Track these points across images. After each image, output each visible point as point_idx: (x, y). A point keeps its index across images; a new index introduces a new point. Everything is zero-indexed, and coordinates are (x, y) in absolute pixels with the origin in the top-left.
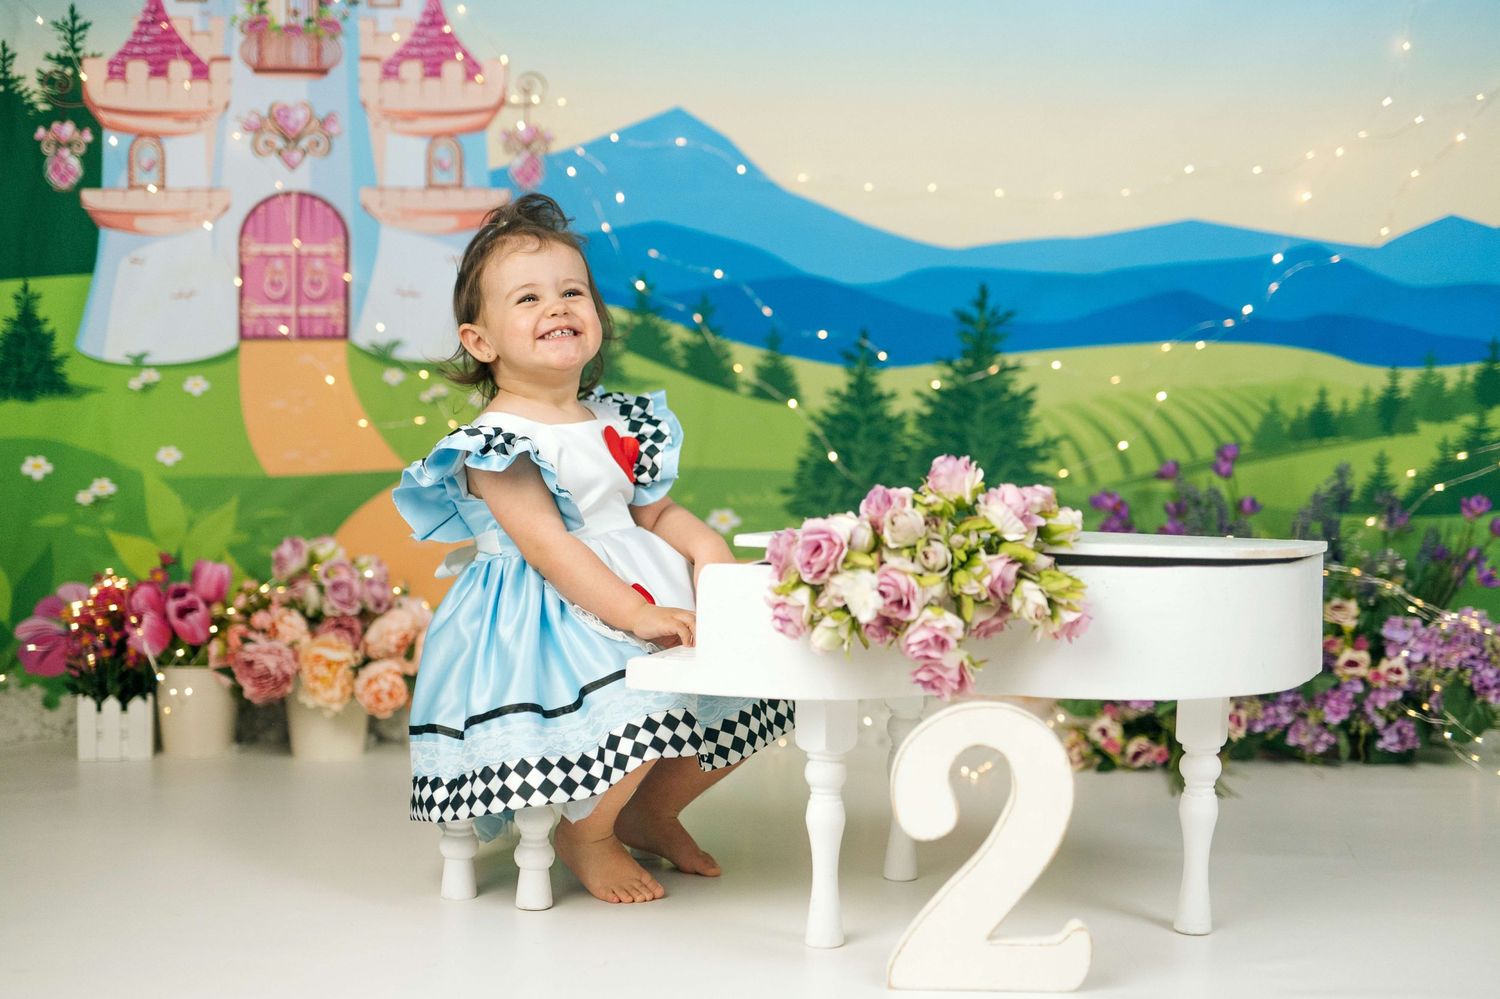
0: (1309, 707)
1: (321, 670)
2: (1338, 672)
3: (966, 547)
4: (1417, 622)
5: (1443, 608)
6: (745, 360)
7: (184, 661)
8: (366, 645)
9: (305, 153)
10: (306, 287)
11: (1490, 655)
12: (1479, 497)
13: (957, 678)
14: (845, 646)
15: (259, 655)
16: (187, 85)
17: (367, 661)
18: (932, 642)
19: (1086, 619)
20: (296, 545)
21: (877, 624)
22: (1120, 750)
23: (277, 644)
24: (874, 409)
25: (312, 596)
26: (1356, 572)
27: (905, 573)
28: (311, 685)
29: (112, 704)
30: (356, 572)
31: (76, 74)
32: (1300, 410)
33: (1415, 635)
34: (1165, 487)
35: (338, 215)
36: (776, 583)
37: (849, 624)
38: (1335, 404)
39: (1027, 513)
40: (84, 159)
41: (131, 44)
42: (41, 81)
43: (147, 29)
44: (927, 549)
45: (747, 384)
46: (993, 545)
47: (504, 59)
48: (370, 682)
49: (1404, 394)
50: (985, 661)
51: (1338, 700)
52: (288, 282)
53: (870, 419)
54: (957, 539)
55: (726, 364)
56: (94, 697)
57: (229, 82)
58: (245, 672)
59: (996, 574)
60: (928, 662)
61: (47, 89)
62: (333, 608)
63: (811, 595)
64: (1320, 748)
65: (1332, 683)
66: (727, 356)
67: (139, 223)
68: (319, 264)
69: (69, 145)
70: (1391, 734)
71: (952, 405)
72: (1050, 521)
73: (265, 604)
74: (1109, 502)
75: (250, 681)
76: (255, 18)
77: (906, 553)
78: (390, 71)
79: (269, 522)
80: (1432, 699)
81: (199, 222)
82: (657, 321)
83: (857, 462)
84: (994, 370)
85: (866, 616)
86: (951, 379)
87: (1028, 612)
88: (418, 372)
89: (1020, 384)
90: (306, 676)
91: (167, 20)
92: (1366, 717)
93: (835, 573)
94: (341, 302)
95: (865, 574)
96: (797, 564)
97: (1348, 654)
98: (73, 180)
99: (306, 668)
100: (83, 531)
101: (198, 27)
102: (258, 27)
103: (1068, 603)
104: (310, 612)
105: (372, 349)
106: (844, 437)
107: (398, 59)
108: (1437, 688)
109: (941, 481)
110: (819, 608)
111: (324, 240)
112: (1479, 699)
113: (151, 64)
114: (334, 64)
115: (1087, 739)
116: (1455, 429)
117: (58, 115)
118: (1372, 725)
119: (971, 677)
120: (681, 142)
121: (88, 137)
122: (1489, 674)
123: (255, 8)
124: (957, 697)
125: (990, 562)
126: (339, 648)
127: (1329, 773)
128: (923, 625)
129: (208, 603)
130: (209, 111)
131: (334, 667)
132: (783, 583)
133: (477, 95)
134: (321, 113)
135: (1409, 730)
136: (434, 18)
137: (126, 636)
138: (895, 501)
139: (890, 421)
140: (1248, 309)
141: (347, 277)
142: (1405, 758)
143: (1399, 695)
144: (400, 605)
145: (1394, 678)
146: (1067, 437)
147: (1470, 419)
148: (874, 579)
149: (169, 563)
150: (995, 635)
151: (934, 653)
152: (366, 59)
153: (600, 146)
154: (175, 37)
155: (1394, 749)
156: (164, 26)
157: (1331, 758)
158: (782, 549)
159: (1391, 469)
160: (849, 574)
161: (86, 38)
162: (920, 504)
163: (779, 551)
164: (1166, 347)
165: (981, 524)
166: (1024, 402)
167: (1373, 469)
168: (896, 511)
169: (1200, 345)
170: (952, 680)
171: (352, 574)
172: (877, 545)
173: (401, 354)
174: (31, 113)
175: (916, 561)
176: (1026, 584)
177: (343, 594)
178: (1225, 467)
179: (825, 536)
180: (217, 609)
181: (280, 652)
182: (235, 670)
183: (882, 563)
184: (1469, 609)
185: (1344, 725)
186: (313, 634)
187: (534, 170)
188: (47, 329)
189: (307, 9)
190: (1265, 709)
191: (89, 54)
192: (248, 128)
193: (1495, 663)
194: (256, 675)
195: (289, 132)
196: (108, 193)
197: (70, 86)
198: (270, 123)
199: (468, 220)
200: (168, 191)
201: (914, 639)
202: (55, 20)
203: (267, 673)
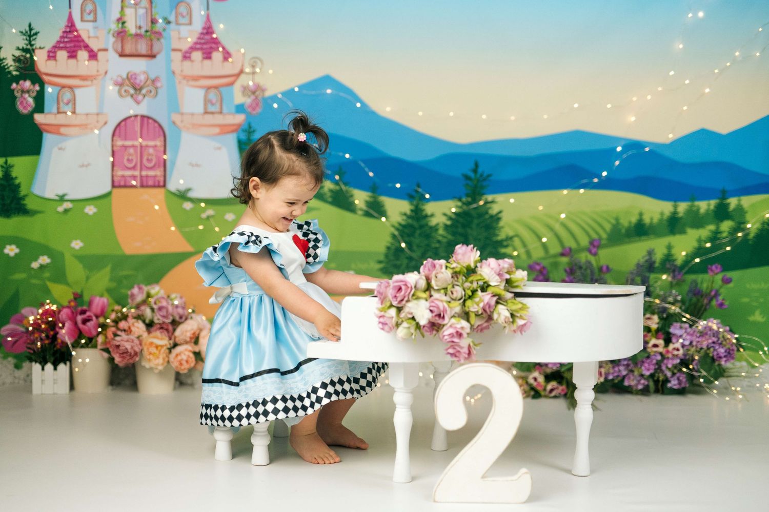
0: (635, 367)
1: (153, 350)
2: (649, 350)
3: (471, 289)
4: (687, 325)
5: (699, 318)
6: (360, 198)
7: (84, 345)
8: (175, 337)
9: (144, 96)
10: (145, 162)
11: (722, 342)
12: (717, 264)
13: (467, 352)
14: (413, 336)
15: (123, 342)
16: (86, 63)
17: (175, 345)
18: (455, 334)
19: (529, 323)
20: (140, 288)
21: (428, 326)
22: (543, 388)
23: (131, 337)
24: (423, 222)
25: (148, 313)
26: (657, 301)
27: (442, 301)
28: (148, 357)
29: (49, 367)
30: (170, 302)
31: (32, 57)
32: (630, 222)
33: (686, 332)
34: (565, 260)
35: (160, 126)
36: (380, 306)
37: (415, 326)
38: (647, 220)
39: (501, 272)
40: (35, 99)
41: (58, 42)
42: (14, 60)
43: (67, 35)
44: (452, 290)
45: (361, 210)
46: (485, 288)
47: (243, 51)
48: (177, 355)
49: (681, 215)
50: (480, 344)
51: (648, 363)
52: (136, 159)
53: (421, 227)
54: (467, 284)
55: (351, 199)
56: (40, 363)
57: (107, 61)
58: (115, 350)
59: (486, 302)
60: (453, 344)
61: (17, 64)
62: (158, 319)
63: (397, 311)
64: (640, 387)
65: (646, 355)
66: (352, 196)
68: (151, 151)
69: (28, 92)
70: (674, 380)
71: (461, 220)
72: (512, 276)
73: (125, 317)
74: (538, 267)
75: (118, 355)
76: (120, 30)
77: (442, 291)
78: (186, 56)
79: (127, 277)
80: (694, 363)
81: (92, 129)
83: (415, 248)
84: (481, 203)
85: (423, 322)
86: (460, 207)
87: (501, 320)
88: (200, 203)
89: (494, 210)
90: (145, 352)
91: (77, 31)
92: (662, 371)
93: (408, 301)
94: (162, 169)
95: (423, 302)
96: (390, 297)
97: (654, 341)
98: (30, 109)
99: (145, 349)
100: (34, 281)
101: (92, 34)
102: (121, 34)
103: (521, 316)
104: (147, 321)
105: (177, 192)
106: (409, 236)
107: (190, 50)
108: (697, 358)
109: (459, 257)
110: (401, 318)
111: (154, 139)
112: (717, 363)
113: (68, 52)
114: (158, 53)
115: (527, 383)
116: (705, 232)
117: (23, 77)
118: (665, 375)
119: (474, 351)
120: (329, 91)
121: (37, 88)
122: (722, 351)
123: (120, 25)
124: (467, 361)
125: (483, 296)
126: (162, 339)
127: (644, 399)
128: (451, 326)
129: (97, 317)
130: (97, 76)
131: (159, 348)
132: (383, 306)
133: (229, 68)
134: (152, 76)
135: (683, 378)
136: (208, 30)
137: (57, 333)
138: (437, 266)
139: (431, 228)
140: (605, 174)
142: (681, 392)
143: (678, 361)
144: (192, 318)
145: (676, 353)
146: (517, 236)
147: (712, 227)
148: (427, 304)
149: (77, 297)
150: (486, 331)
151: (456, 340)
152: (174, 50)
153: (289, 93)
154: (80, 39)
155: (675, 387)
156: (75, 33)
157: (645, 392)
158: (382, 289)
159: (674, 251)
160: (415, 302)
161: (37, 40)
162: (450, 268)
163: (381, 291)
164: (565, 192)
165: (479, 278)
166: (496, 218)
167: (665, 251)
168: (438, 271)
169: (582, 191)
170: (465, 353)
171: (168, 303)
172: (429, 288)
173: (191, 195)
174: (9, 76)
175: (447, 295)
176: (500, 307)
177: (164, 313)
178: (594, 250)
179: (403, 283)
180: (101, 320)
181: (133, 341)
182: (111, 350)
183: (431, 296)
184: (711, 319)
185: (652, 376)
186: (149, 332)
187: (257, 105)
188: (17, 182)
189: (146, 26)
190: (613, 367)
191: (38, 47)
192: (116, 84)
193: (725, 346)
194: (121, 352)
195: (137, 86)
196: (48, 116)
197: (29, 63)
198: (127, 81)
199: (225, 129)
200: (76, 115)
201: (447, 333)
202: (21, 31)
203: (126, 351)
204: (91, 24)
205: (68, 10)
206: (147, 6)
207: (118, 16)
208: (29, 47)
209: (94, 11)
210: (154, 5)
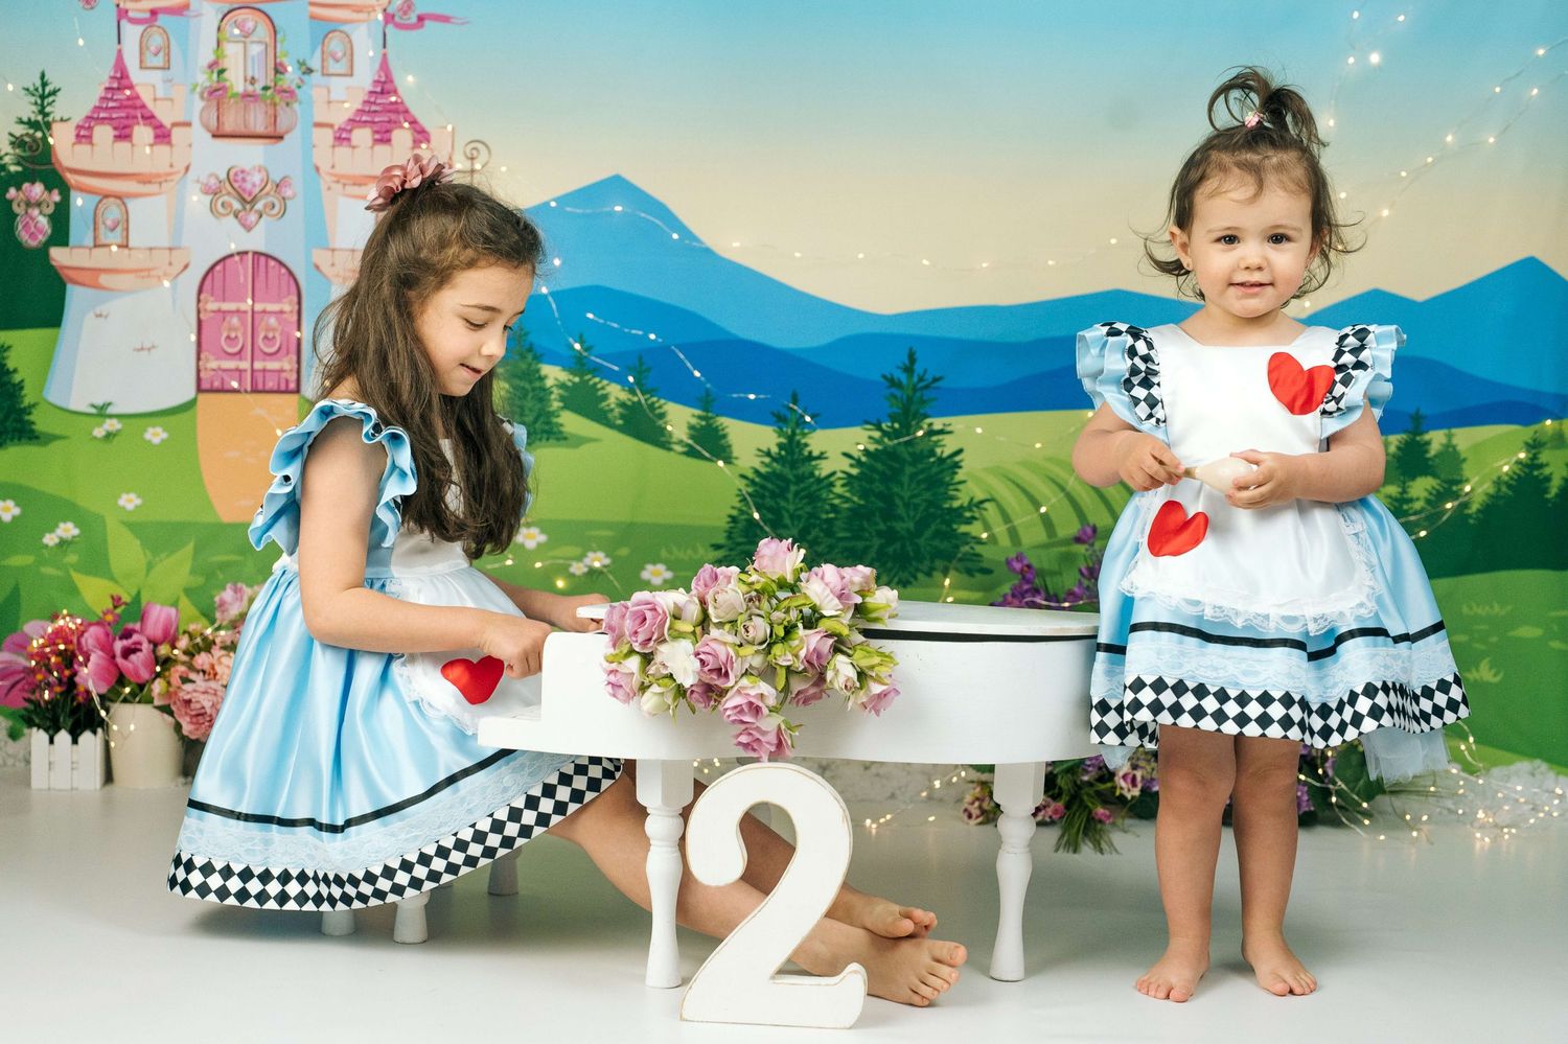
3: (785, 623)
6: (679, 420)
7: (130, 698)
9: (260, 215)
10: (260, 342)
13: (775, 741)
14: (672, 710)
15: (195, 694)
16: (148, 150)
18: (746, 708)
19: (892, 694)
20: (236, 590)
21: (699, 689)
23: (213, 684)
24: (804, 469)
27: (725, 644)
29: (63, 737)
31: (44, 138)
35: (291, 273)
36: (611, 651)
37: (674, 691)
39: (845, 592)
40: (52, 218)
41: (97, 109)
42: (12, 143)
43: (113, 95)
44: (748, 623)
45: (680, 442)
46: (812, 620)
47: (450, 128)
50: (800, 726)
52: (244, 338)
53: (800, 479)
54: (778, 615)
55: (660, 423)
56: (46, 730)
57: (190, 146)
58: (183, 710)
59: (812, 647)
60: (745, 726)
61: (17, 151)
63: (642, 662)
66: (662, 416)
67: (104, 279)
68: (273, 321)
69: (39, 204)
71: (879, 466)
72: (868, 599)
73: (208, 645)
75: (188, 719)
76: (215, 85)
77: (728, 627)
78: (342, 138)
79: (223, 566)
81: (159, 279)
82: (596, 381)
84: (921, 433)
85: (688, 683)
86: (878, 440)
87: (839, 683)
89: (947, 446)
91: (131, 87)
93: (660, 641)
94: (295, 358)
95: (686, 645)
96: (628, 634)
98: (42, 238)
100: (48, 570)
101: (160, 94)
102: (217, 94)
103: (877, 675)
106: (773, 495)
107: (350, 126)
109: (766, 562)
110: (649, 676)
111: (279, 300)
113: (115, 128)
114: (287, 132)
117: (29, 176)
119: (787, 741)
120: (618, 208)
121: (57, 198)
123: (215, 76)
124: (774, 760)
125: (806, 636)
128: (739, 692)
129: (155, 644)
130: (170, 174)
132: (617, 651)
134: (276, 177)
136: (385, 85)
137: (75, 674)
138: (721, 577)
139: (819, 480)
141: (298, 334)
146: (991, 499)
148: (695, 648)
149: (120, 603)
150: (814, 703)
151: (749, 718)
152: (318, 125)
154: (138, 103)
156: (128, 92)
160: (674, 643)
161: (55, 104)
162: (745, 582)
163: (614, 623)
165: (803, 601)
166: (952, 464)
168: (721, 588)
170: (769, 743)
172: (704, 619)
174: (3, 174)
175: (737, 633)
176: (840, 658)
179: (649, 606)
182: (173, 708)
183: (706, 634)
188: (17, 378)
189: (264, 77)
191: (58, 118)
192: (206, 190)
194: (194, 713)
195: (246, 194)
196: (75, 251)
197: (41, 147)
198: (227, 184)
200: (130, 249)
201: (730, 704)
202: (26, 86)
203: (203, 711)
204: (159, 73)
205: (116, 47)
206: (267, 40)
207: (211, 58)
208: (40, 118)
209: (166, 50)
210: (279, 37)
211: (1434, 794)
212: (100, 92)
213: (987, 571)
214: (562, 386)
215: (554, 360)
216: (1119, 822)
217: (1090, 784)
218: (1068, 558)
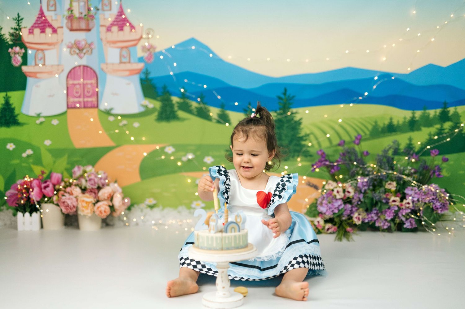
0: (381, 215)
1: (84, 204)
2: (390, 204)
4: (416, 188)
5: (423, 184)
6: (214, 112)
7: (48, 202)
8: (98, 197)
9: (85, 54)
10: (86, 93)
11: (438, 198)
12: (436, 150)
15: (66, 200)
16: (51, 35)
17: (98, 201)
20: (79, 168)
22: (322, 228)
23: (71, 197)
25: (83, 182)
26: (395, 173)
28: (82, 209)
29: (27, 214)
30: (97, 176)
31: (19, 33)
32: (384, 124)
33: (414, 192)
34: (340, 148)
35: (94, 72)
38: (395, 122)
40: (22, 57)
41: (35, 24)
42: (10, 35)
43: (39, 19)
45: (215, 119)
47: (141, 25)
48: (98, 208)
49: (417, 119)
51: (390, 212)
52: (80, 92)
55: (208, 113)
56: (22, 212)
57: (63, 34)
58: (63, 205)
61: (12, 37)
62: (89, 186)
64: (386, 227)
65: (388, 207)
66: (209, 111)
67: (38, 75)
68: (89, 86)
69: (18, 53)
70: (408, 223)
73: (71, 185)
75: (64, 207)
76: (70, 15)
78: (109, 29)
79: (77, 162)
80: (421, 212)
81: (54, 75)
82: (188, 101)
84: (289, 113)
86: (276, 116)
88: (118, 117)
89: (297, 118)
90: (80, 206)
91: (45, 17)
92: (399, 217)
94: (96, 97)
97: (393, 198)
98: (19, 64)
99: (80, 204)
100: (24, 164)
101: (54, 18)
102: (71, 18)
104: (83, 187)
105: (105, 110)
107: (111, 26)
108: (421, 209)
111: (91, 79)
112: (435, 212)
113: (41, 29)
114: (93, 28)
115: (314, 224)
116: (434, 129)
117: (15, 45)
118: (401, 220)
120: (193, 47)
121: (23, 51)
122: (438, 204)
123: (70, 12)
126: (90, 198)
129: (54, 185)
130: (57, 43)
131: (88, 203)
133: (134, 36)
134: (89, 42)
135: (413, 222)
136: (121, 13)
137: (29, 194)
140: (366, 94)
141: (97, 90)
142: (414, 230)
143: (409, 211)
145: (407, 205)
146: (312, 133)
147: (438, 126)
149: (44, 173)
152: (102, 26)
153: (169, 50)
154: (47, 22)
155: (409, 227)
157: (389, 230)
159: (413, 142)
161: (22, 23)
164: (342, 106)
166: (299, 123)
167: (408, 142)
169: (351, 105)
171: (95, 176)
173: (113, 112)
174: (7, 45)
178: (358, 142)
180: (57, 187)
181: (72, 199)
182: (59, 204)
184: (431, 184)
185: (393, 220)
186: (83, 194)
187: (151, 57)
188: (13, 106)
189: (85, 12)
190: (368, 215)
191: (23, 27)
192: (68, 47)
193: (441, 201)
194: (66, 206)
195: (80, 48)
196: (29, 67)
197: (18, 36)
198: (75, 46)
199: (132, 72)
200: (46, 66)
202: (13, 18)
203: (68, 205)
204: (53, 12)
205: (39, 5)
207: (68, 7)
208: (18, 27)
209: (55, 5)
211: (455, 221)
212: (35, 18)
213: (311, 156)
214: (178, 103)
215: (175, 95)
216: (355, 232)
217: (345, 221)
218: (336, 151)
